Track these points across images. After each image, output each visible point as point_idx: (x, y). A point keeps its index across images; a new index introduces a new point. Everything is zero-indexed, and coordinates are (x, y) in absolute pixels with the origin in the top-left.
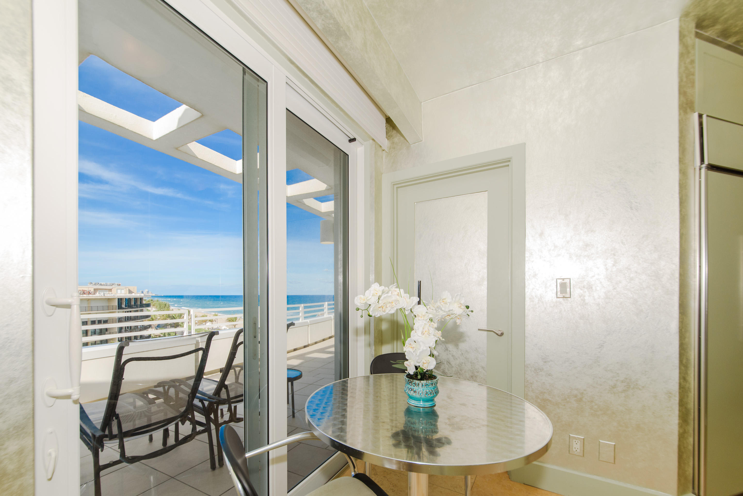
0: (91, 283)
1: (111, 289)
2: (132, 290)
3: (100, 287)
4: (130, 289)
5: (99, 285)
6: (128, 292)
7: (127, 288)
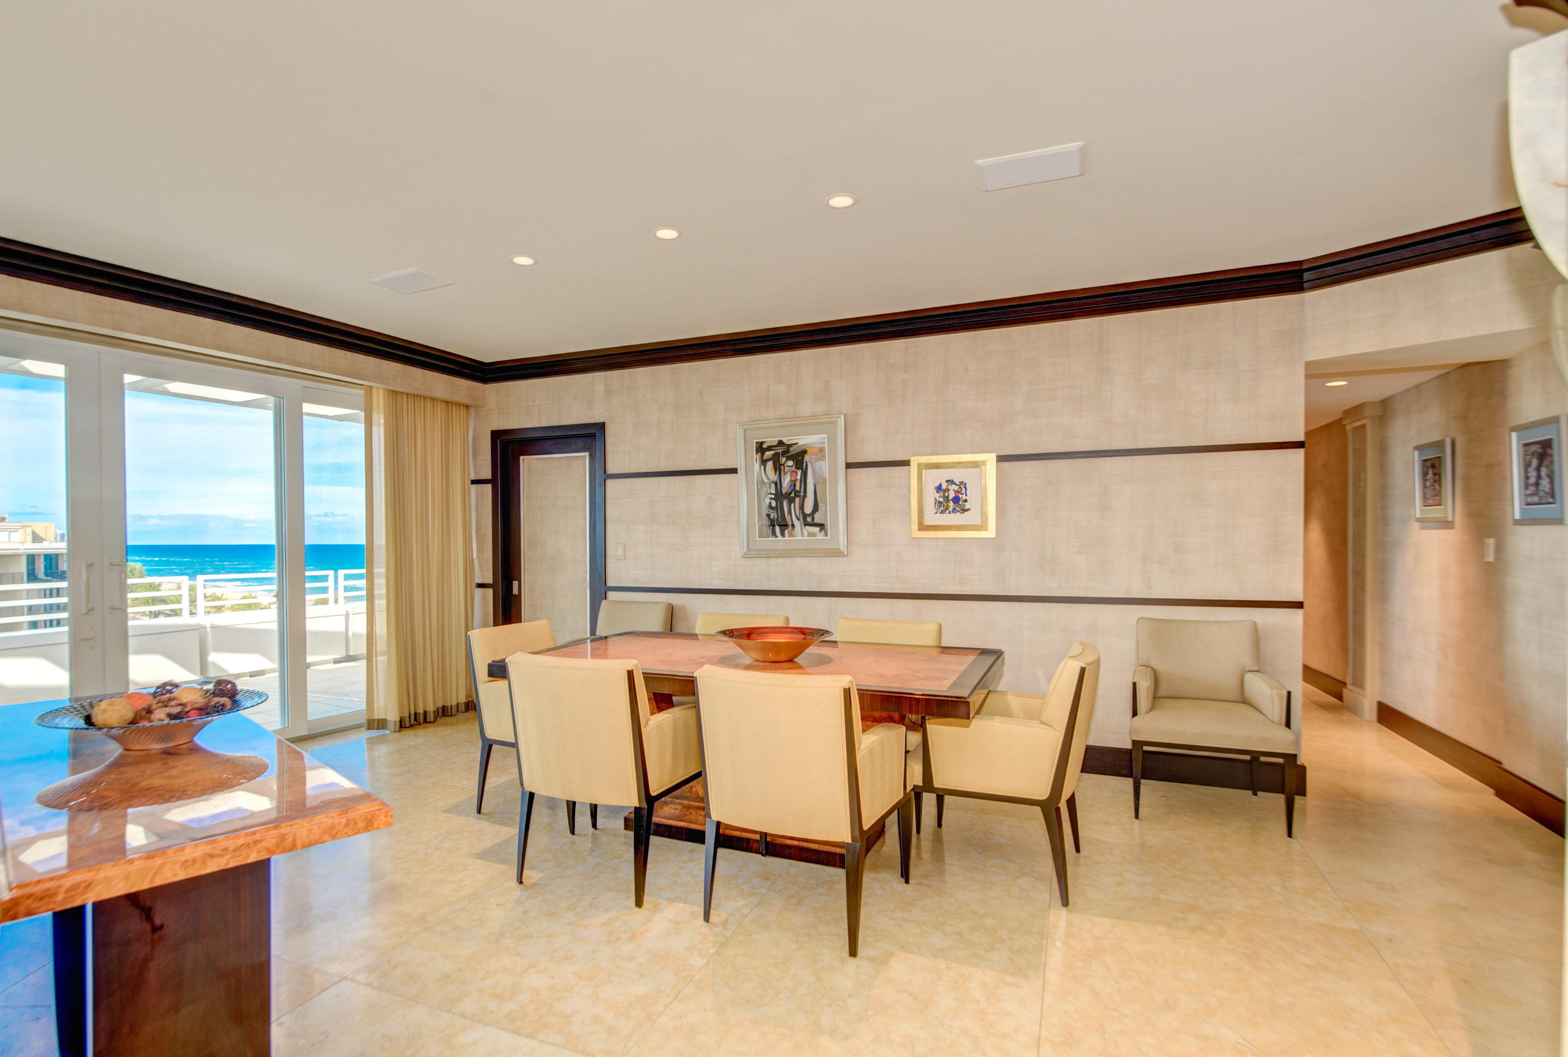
7: (28, 528)
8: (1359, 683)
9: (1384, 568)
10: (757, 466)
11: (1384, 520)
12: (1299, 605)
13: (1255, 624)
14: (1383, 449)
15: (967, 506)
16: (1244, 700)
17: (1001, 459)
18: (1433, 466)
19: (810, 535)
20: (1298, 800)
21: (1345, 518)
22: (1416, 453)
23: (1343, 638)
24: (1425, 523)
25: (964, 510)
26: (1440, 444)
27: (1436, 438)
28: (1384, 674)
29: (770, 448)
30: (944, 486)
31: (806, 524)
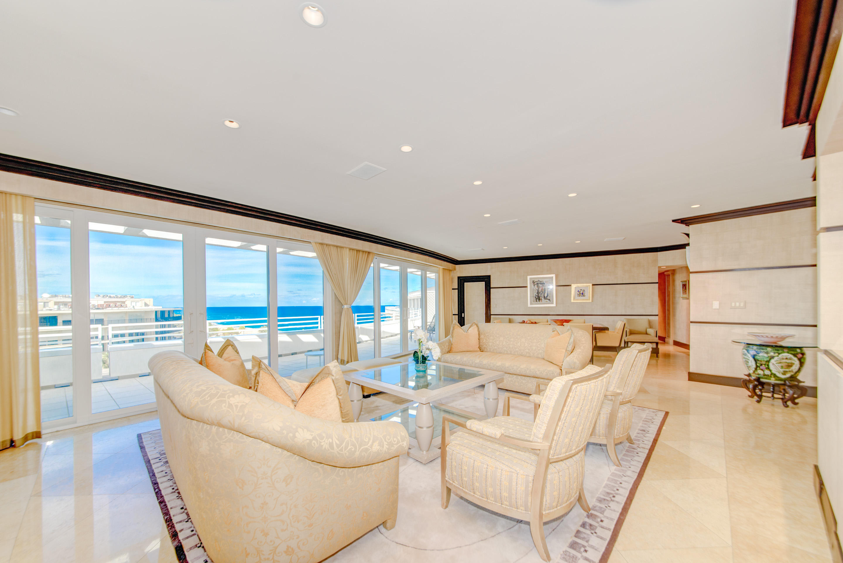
1: (125, 302)
3: (109, 299)
4: (146, 302)
5: (108, 297)
6: (144, 305)
7: (143, 301)
8: (669, 336)
9: (674, 309)
10: (533, 286)
11: (674, 297)
12: (657, 315)
13: (649, 319)
14: (674, 281)
15: (585, 295)
16: (647, 334)
17: (593, 285)
18: (685, 286)
19: (546, 301)
20: (658, 354)
21: (665, 297)
22: (681, 283)
23: (665, 326)
24: (683, 298)
25: (584, 296)
26: (686, 281)
27: (685, 280)
28: (675, 333)
29: (536, 282)
30: (579, 291)
31: (545, 299)
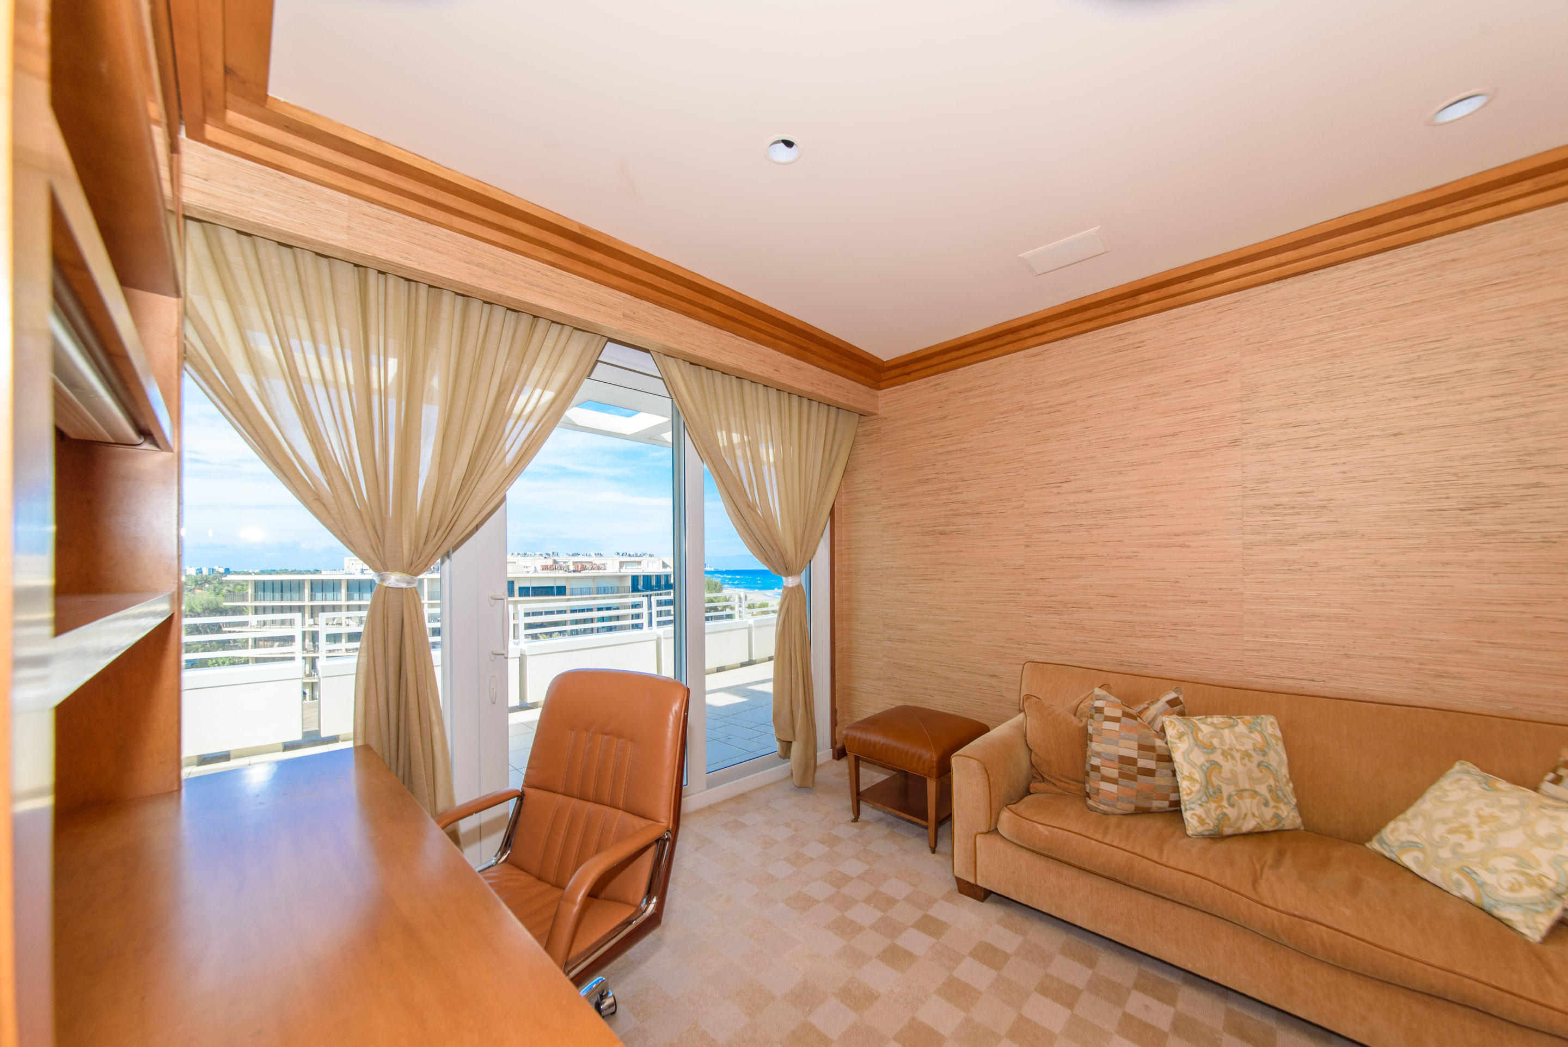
0: (618, 554)
1: (640, 562)
2: (667, 562)
